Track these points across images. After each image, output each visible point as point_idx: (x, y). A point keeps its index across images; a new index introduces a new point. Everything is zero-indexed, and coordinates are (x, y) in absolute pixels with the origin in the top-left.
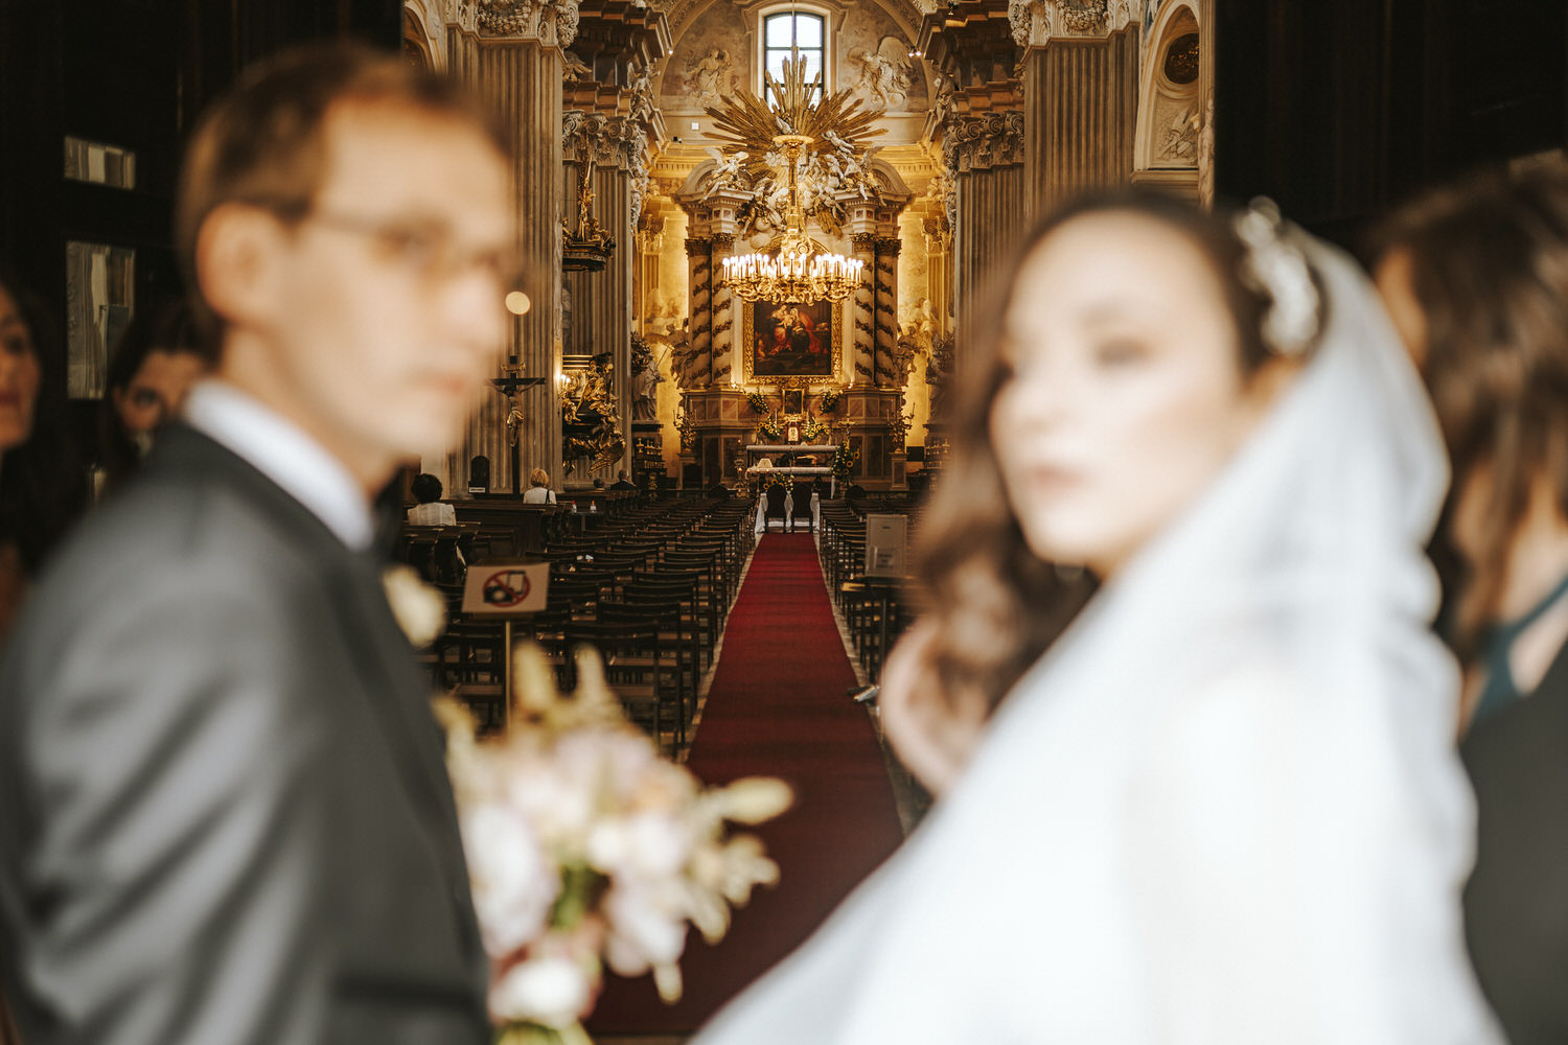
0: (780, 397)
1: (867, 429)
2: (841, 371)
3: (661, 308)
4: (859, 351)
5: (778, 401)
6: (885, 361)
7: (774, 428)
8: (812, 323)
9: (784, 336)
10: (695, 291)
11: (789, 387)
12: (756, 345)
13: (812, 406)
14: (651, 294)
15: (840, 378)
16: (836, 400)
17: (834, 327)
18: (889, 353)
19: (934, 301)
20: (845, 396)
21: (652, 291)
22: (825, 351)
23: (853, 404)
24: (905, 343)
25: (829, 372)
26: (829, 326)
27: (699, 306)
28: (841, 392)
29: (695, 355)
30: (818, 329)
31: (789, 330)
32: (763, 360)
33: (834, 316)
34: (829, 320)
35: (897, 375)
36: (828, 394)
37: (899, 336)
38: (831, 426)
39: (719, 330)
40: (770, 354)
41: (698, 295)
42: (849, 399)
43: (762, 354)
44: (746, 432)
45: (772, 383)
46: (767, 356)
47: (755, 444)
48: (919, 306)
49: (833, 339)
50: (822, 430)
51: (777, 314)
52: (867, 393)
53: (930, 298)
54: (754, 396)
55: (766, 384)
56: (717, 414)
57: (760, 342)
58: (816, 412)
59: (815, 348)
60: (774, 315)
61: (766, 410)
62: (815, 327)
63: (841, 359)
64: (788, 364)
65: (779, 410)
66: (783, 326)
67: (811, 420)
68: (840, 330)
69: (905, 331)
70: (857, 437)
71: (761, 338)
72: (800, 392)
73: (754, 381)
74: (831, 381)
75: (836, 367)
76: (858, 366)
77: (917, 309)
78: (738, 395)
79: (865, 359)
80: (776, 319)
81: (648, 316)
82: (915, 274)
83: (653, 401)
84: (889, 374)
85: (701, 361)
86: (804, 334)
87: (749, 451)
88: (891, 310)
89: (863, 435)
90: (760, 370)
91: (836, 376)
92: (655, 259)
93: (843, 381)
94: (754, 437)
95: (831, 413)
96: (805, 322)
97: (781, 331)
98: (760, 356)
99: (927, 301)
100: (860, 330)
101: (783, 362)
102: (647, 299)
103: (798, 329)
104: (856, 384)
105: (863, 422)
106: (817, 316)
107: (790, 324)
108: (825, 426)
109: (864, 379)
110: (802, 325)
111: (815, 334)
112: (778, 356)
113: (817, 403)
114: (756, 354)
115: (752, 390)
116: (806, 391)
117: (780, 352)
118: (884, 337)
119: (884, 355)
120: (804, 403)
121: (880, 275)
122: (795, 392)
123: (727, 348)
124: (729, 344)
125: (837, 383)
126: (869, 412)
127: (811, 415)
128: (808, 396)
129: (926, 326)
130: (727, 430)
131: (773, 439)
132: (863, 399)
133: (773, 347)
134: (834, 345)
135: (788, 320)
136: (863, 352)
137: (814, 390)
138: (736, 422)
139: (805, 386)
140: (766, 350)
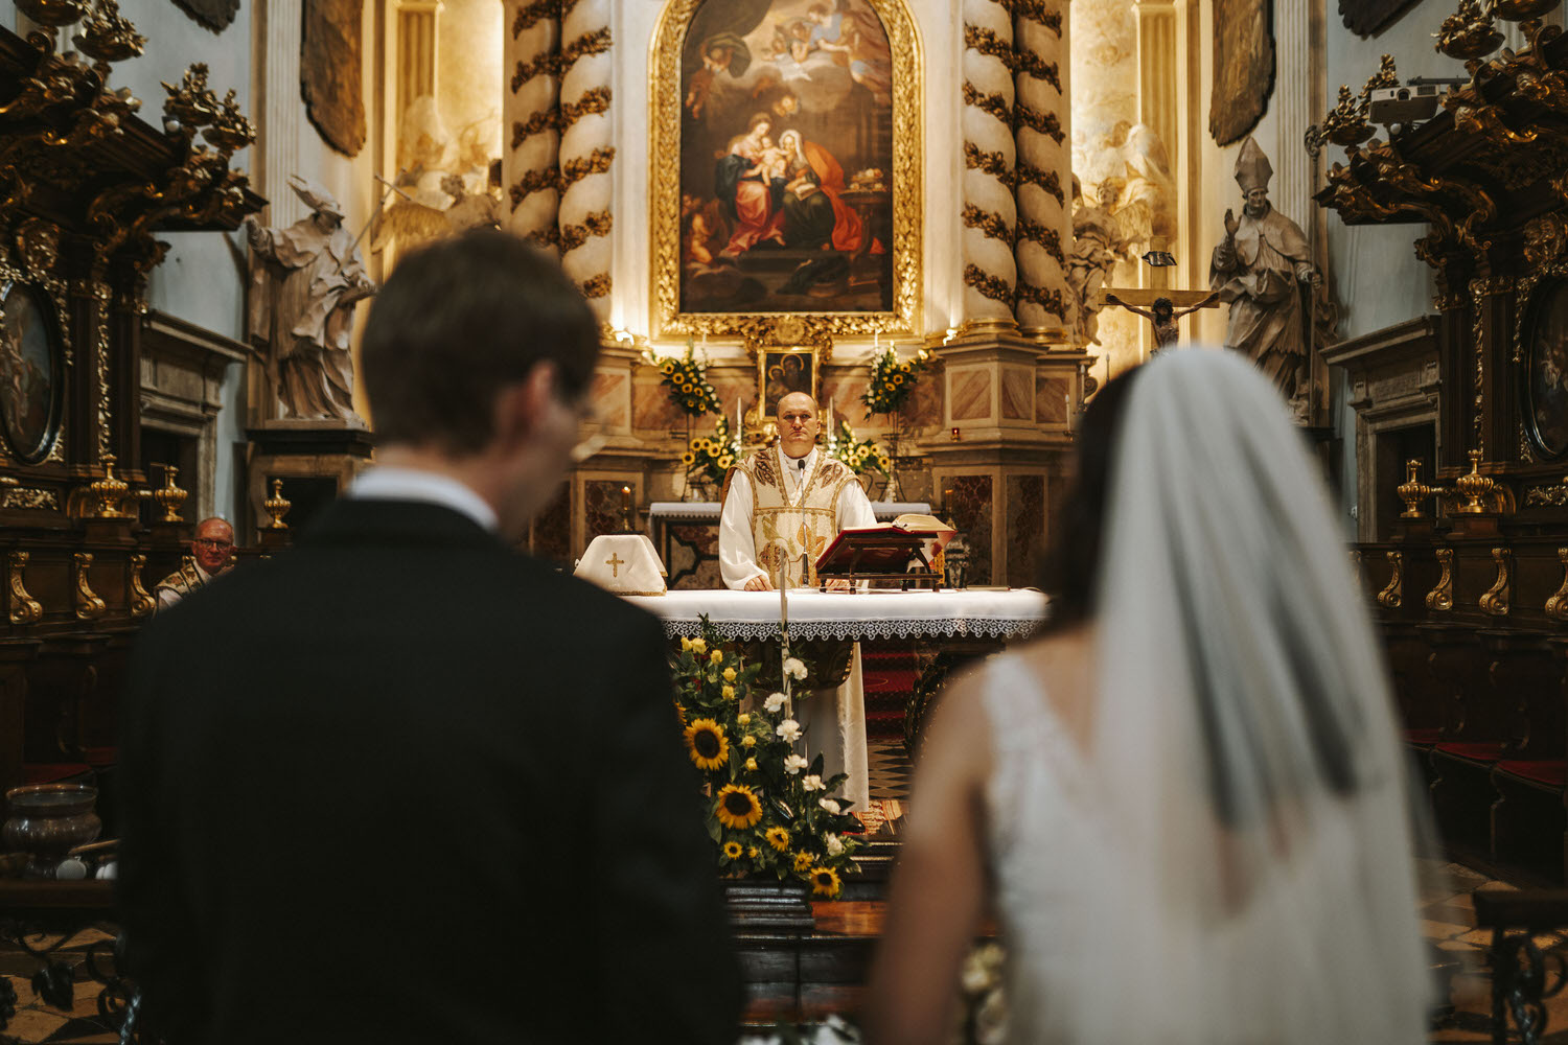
0: (752, 371)
1: (1007, 453)
2: (920, 299)
3: (440, 150)
4: (978, 232)
5: (748, 382)
6: (1045, 270)
8: (839, 170)
9: (762, 206)
10: (519, 79)
11: (776, 343)
12: (685, 229)
13: (839, 396)
14: (414, 109)
15: (918, 318)
16: (908, 377)
17: (899, 180)
18: (1052, 244)
19: (1156, 129)
20: (934, 367)
21: (417, 103)
22: (876, 247)
23: (961, 383)
24: (1093, 227)
25: (887, 302)
26: (887, 180)
27: (525, 120)
28: (923, 355)
30: (854, 187)
31: (776, 190)
32: (703, 270)
33: (899, 149)
34: (885, 163)
35: (1073, 313)
36: (887, 360)
37: (1075, 208)
38: (892, 450)
39: (574, 174)
40: (724, 253)
41: (523, 89)
42: (950, 371)
43: (704, 253)
44: (655, 466)
45: (730, 333)
46: (716, 261)
47: (683, 500)
48: (1117, 141)
49: (898, 211)
50: (872, 460)
51: (743, 146)
52: (1005, 351)
53: (1145, 120)
54: (678, 367)
55: (713, 335)
57: (698, 222)
58: (854, 413)
59: (846, 238)
60: (735, 149)
61: (710, 406)
62: (847, 181)
63: (919, 266)
64: (774, 282)
65: (750, 407)
66: (759, 178)
67: (839, 428)
68: (915, 188)
69: (1091, 196)
70: (975, 479)
71: (700, 210)
72: (808, 358)
73: (680, 326)
74: (894, 325)
75: (906, 289)
76: (974, 276)
77: (1111, 151)
78: (632, 360)
79: (994, 256)
80: (739, 158)
81: (408, 165)
82: (1104, 59)
84: (1055, 306)
86: (817, 201)
87: (658, 519)
88: (1054, 128)
89: (995, 472)
90: (695, 296)
91: (907, 313)
92: (426, 21)
93: (929, 326)
94: (679, 482)
95: (894, 416)
96: (821, 169)
97: (754, 192)
98: (695, 258)
99: (1138, 129)
100: (979, 171)
101: (759, 276)
102: (403, 121)
103: (800, 188)
104: (969, 327)
105: (997, 435)
106: (852, 151)
107: (778, 172)
108: (880, 450)
109: (992, 311)
110: (811, 175)
111: (850, 200)
112: (748, 262)
113: (853, 387)
114: (685, 255)
115: (677, 352)
116: (825, 356)
117: (752, 247)
118: (1040, 202)
119: (1042, 252)
120: (820, 385)
121: (1026, 32)
122: (793, 358)
123: (597, 224)
124: (606, 216)
125: (908, 333)
126: (1009, 406)
127: (839, 419)
128: (829, 369)
129: (1136, 191)
132: (993, 368)
133: (732, 234)
134: (900, 227)
135: (772, 164)
136: (990, 234)
137: (846, 352)
138: (629, 438)
139: (822, 340)
140: (714, 242)
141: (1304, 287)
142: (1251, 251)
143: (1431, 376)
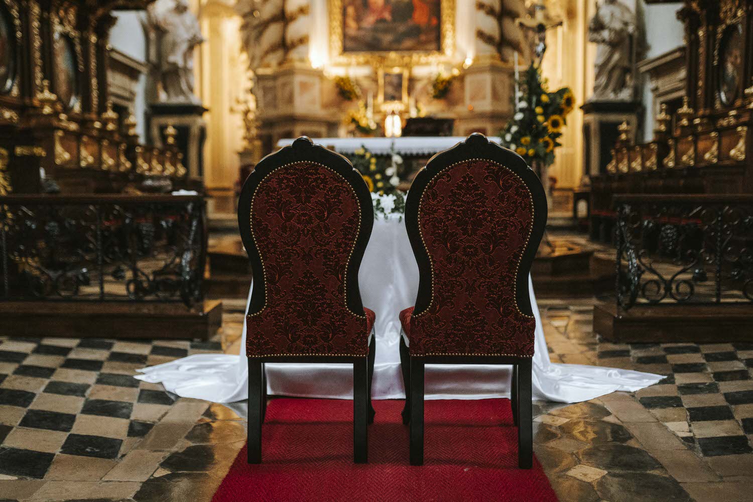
0: (376, 80)
1: (493, 117)
2: (455, 43)
4: (482, 14)
5: (374, 85)
7: (368, 119)
9: (381, 2)
11: (387, 68)
13: (417, 91)
15: (453, 55)
16: (449, 83)
20: (461, 78)
22: (434, 21)
23: (473, 86)
25: (439, 49)
28: (455, 72)
29: (265, 25)
32: (353, 33)
36: (439, 75)
40: (362, 24)
42: (468, 80)
43: (353, 24)
44: (332, 125)
45: (366, 62)
46: (359, 28)
49: (444, 4)
52: (494, 69)
54: (342, 78)
55: (358, 63)
56: (290, 100)
57: (350, 9)
58: (424, 98)
59: (420, 17)
61: (357, 96)
63: (455, 28)
64: (387, 38)
65: (375, 96)
67: (417, 109)
71: (351, 4)
72: (402, 74)
73: (343, 59)
74: (442, 59)
75: (447, 39)
76: (481, 35)
78: (319, 74)
79: (489, 25)
83: (187, 70)
84: (518, 48)
85: (272, 34)
89: (489, 126)
90: (350, 45)
91: (448, 52)
93: (458, 59)
95: (442, 101)
98: (349, 27)
101: (380, 35)
104: (476, 59)
105: (489, 108)
109: (489, 50)
112: (374, 29)
113: (424, 87)
114: (344, 25)
115: (340, 72)
116: (409, 73)
117: (376, 22)
119: (512, 23)
120: (408, 87)
122: (395, 74)
123: (304, 11)
124: (308, 7)
125: (449, 61)
126: (495, 96)
127: (417, 102)
128: (412, 80)
130: (304, 120)
131: (365, 132)
132: (487, 77)
133: (367, 15)
134: (446, 12)
136: (486, 15)
137: (420, 71)
138: (318, 111)
139: (408, 66)
140: (358, 19)
141: (631, 36)
142: (606, 20)
143: (683, 74)
